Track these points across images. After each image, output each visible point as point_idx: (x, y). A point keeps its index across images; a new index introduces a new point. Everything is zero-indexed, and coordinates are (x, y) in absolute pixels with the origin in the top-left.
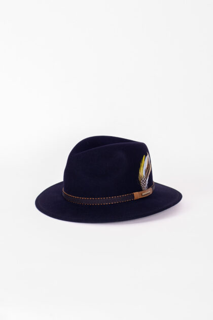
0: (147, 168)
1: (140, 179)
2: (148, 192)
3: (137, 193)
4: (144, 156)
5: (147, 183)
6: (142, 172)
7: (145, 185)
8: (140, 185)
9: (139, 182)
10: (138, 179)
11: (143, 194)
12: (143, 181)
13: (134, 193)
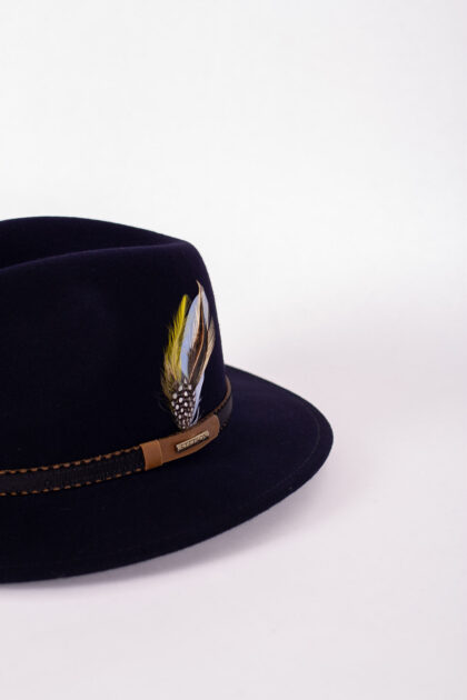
0: (197, 345)
1: (167, 390)
2: (200, 437)
3: (156, 443)
4: (185, 300)
5: (197, 399)
6: (178, 362)
7: (187, 409)
8: (169, 410)
9: (166, 401)
10: (160, 388)
11: (179, 447)
12: (180, 394)
13: (144, 446)
